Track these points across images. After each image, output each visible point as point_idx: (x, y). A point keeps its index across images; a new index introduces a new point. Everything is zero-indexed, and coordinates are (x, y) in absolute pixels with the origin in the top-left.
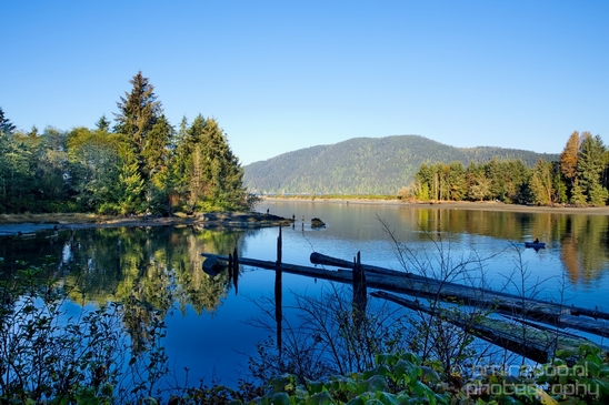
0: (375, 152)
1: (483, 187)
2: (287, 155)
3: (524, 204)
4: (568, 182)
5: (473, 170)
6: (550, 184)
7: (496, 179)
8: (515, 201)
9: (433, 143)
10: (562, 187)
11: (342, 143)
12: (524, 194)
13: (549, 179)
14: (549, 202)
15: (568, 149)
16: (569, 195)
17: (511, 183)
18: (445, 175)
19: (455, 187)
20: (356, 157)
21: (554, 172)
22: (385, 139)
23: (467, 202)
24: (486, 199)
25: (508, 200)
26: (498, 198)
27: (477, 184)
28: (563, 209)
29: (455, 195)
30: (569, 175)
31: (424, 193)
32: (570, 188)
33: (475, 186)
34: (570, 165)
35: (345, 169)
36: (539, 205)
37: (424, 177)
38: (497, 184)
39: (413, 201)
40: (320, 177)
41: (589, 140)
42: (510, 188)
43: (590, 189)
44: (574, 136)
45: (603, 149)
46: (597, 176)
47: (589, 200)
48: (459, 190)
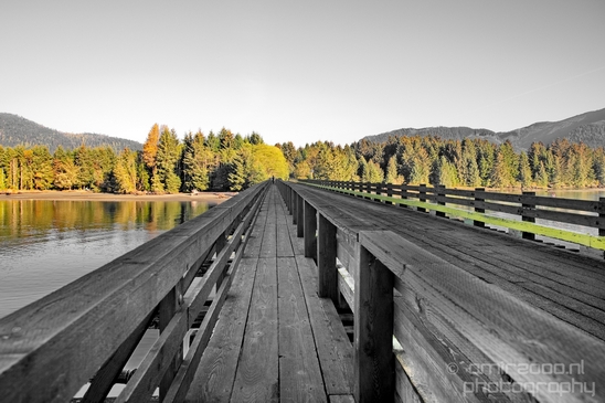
1: (71, 175)
3: (112, 192)
4: (150, 170)
5: (60, 157)
6: (134, 173)
7: (85, 166)
8: (104, 190)
10: (145, 174)
12: (111, 184)
13: (134, 168)
14: (134, 190)
15: (149, 140)
16: (151, 183)
17: (100, 171)
18: (26, 161)
19: (39, 175)
21: (139, 161)
23: (54, 191)
24: (75, 187)
25: (96, 189)
26: (88, 186)
27: (65, 172)
28: (144, 196)
29: (38, 182)
30: (150, 164)
32: (151, 176)
33: (62, 174)
34: (151, 155)
36: (125, 193)
38: (86, 171)
41: (166, 133)
42: (99, 177)
43: (166, 177)
44: (155, 129)
45: (177, 142)
46: (173, 166)
47: (165, 188)
48: (43, 178)
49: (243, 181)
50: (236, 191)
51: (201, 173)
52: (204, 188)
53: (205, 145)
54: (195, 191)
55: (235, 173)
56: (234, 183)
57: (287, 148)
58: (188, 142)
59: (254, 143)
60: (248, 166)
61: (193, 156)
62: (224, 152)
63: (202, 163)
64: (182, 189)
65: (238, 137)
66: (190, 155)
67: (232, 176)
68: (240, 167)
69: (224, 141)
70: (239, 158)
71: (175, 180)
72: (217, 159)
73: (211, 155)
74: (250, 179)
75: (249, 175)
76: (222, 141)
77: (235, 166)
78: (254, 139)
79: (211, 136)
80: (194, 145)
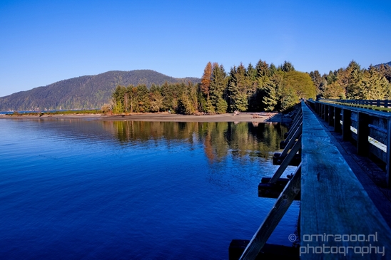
1: (158, 103)
2: (62, 82)
3: (182, 114)
4: (205, 97)
5: (153, 91)
6: (196, 99)
7: (167, 96)
8: (178, 112)
10: (203, 100)
11: (102, 74)
12: (181, 110)
13: (196, 96)
14: (197, 112)
15: (206, 74)
16: (206, 106)
17: (176, 99)
19: (142, 103)
21: (199, 90)
23: (151, 113)
24: (161, 110)
25: (173, 111)
27: (155, 100)
28: (202, 117)
29: (142, 108)
30: (206, 93)
31: (118, 107)
33: (154, 102)
34: (207, 86)
36: (189, 114)
37: (119, 95)
38: (169, 100)
40: (87, 98)
41: (216, 68)
42: (175, 103)
43: (217, 102)
44: (209, 66)
45: (225, 74)
46: (222, 93)
47: (216, 109)
48: (144, 105)
49: (275, 103)
50: (269, 111)
51: (243, 98)
52: (244, 109)
53: (245, 75)
55: (269, 97)
56: (268, 105)
57: (314, 75)
58: (232, 74)
59: (286, 70)
60: (280, 90)
61: (236, 85)
62: (260, 80)
63: (242, 90)
64: (229, 110)
65: (272, 67)
66: (233, 84)
67: (266, 98)
68: (273, 91)
69: (262, 70)
70: (272, 83)
71: (223, 103)
72: (255, 85)
73: (249, 83)
74: (282, 101)
75: (281, 97)
76: (258, 71)
77: (269, 91)
78: (286, 68)
79: (250, 68)
80: (236, 76)
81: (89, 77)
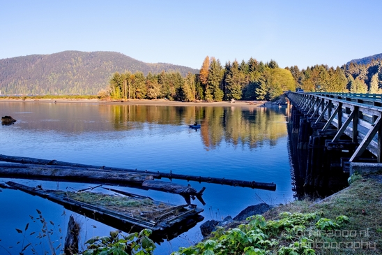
0: (85, 62)
1: (156, 90)
3: (181, 101)
4: (204, 86)
5: (150, 78)
6: (194, 88)
7: (164, 84)
8: (176, 99)
9: (129, 58)
10: (201, 89)
12: (180, 95)
13: (194, 85)
14: (194, 99)
15: (203, 67)
16: (204, 94)
17: (173, 87)
18: (132, 81)
19: (139, 90)
20: (69, 66)
21: (197, 80)
22: (93, 53)
23: (147, 100)
24: (159, 97)
25: (171, 98)
26: (166, 97)
27: (153, 88)
28: (201, 104)
29: (139, 95)
30: (204, 83)
31: (117, 93)
32: (205, 90)
33: (151, 89)
34: (205, 77)
35: (59, 75)
36: (189, 101)
37: (117, 82)
38: (165, 88)
39: (109, 100)
41: (214, 62)
42: (173, 91)
43: (214, 91)
44: (207, 59)
45: (221, 68)
46: (218, 84)
47: (214, 98)
48: (141, 92)
49: (265, 93)
50: (261, 100)
51: (237, 88)
52: (239, 98)
53: (239, 69)
54: (233, 100)
55: (260, 88)
56: (260, 95)
57: (294, 70)
58: (228, 68)
59: (272, 67)
60: (269, 83)
61: (232, 77)
62: (252, 74)
63: (237, 82)
64: (224, 99)
65: (261, 64)
66: (229, 76)
67: (258, 90)
68: (263, 84)
69: (252, 66)
70: (263, 78)
71: (219, 93)
72: (247, 79)
73: (243, 76)
74: (271, 92)
75: (269, 89)
76: (250, 66)
77: (260, 83)
78: (272, 65)
79: (243, 64)
80: (232, 69)
81: (40, 57)
